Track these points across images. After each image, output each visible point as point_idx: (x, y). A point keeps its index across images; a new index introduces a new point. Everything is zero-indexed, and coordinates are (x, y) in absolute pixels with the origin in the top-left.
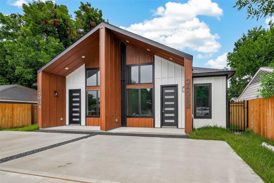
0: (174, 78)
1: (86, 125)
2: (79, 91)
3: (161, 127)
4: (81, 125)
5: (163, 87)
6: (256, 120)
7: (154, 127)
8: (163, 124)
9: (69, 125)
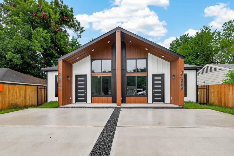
0: (161, 69)
1: (91, 103)
2: (85, 76)
3: (152, 103)
4: (86, 103)
5: (154, 75)
6: (217, 97)
7: (147, 103)
8: (154, 101)
9: (75, 103)
